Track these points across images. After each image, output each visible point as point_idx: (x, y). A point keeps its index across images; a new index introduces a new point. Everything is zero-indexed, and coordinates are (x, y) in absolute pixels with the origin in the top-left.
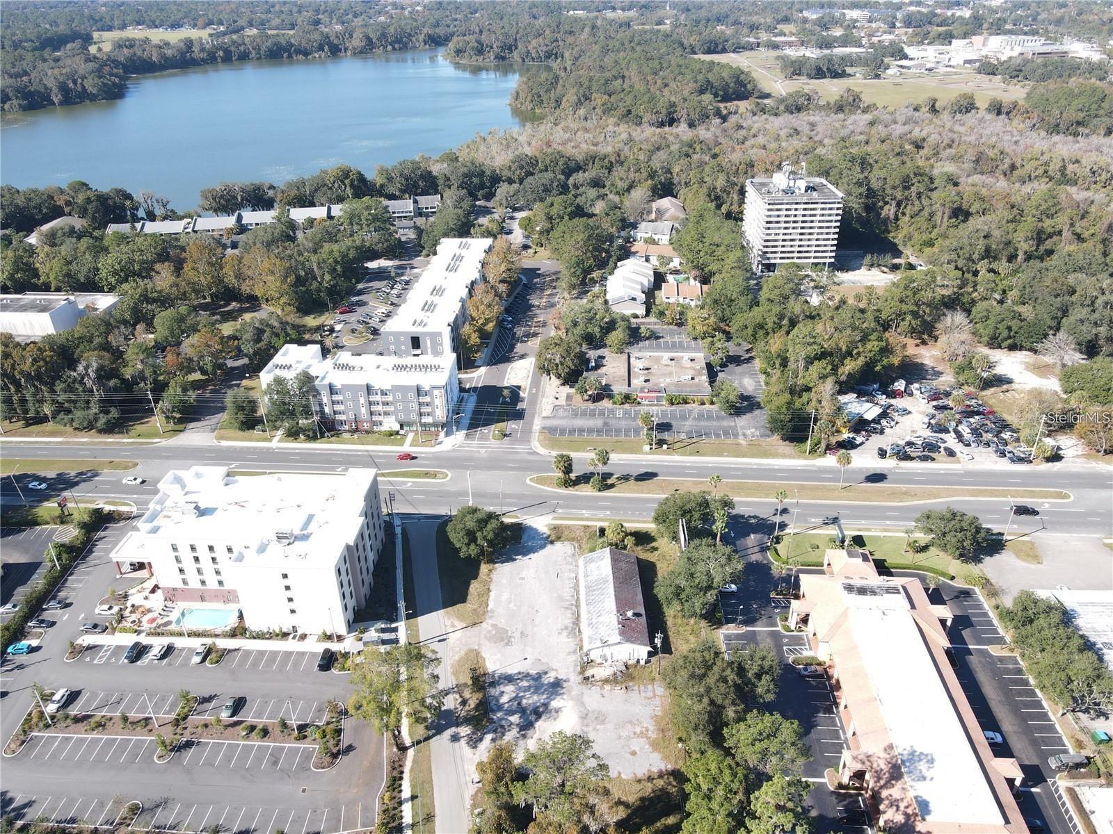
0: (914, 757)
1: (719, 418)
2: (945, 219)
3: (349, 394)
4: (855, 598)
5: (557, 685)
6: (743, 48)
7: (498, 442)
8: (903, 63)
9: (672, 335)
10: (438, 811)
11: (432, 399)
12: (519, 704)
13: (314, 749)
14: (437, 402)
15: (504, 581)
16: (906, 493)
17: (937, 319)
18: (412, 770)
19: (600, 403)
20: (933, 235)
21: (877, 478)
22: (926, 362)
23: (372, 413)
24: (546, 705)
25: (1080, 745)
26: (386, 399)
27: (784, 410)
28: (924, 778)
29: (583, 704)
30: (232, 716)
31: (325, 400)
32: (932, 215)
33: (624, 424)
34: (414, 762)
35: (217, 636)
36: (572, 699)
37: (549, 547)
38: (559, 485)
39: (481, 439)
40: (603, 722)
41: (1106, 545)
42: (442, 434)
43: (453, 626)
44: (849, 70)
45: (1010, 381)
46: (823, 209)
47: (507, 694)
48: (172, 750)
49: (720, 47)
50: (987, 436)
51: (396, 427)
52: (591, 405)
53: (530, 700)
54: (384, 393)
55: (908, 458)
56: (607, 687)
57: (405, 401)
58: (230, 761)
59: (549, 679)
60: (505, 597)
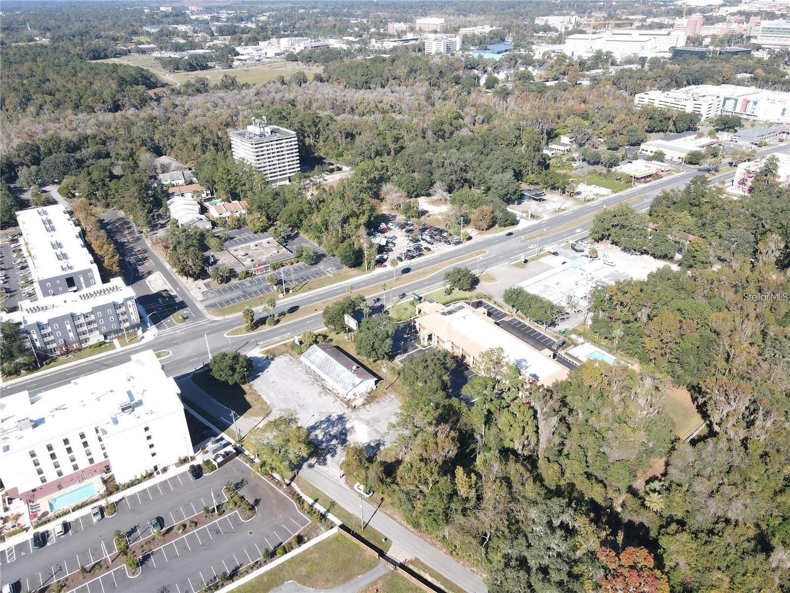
0: (519, 362)
1: (306, 268)
2: (344, 140)
3: (56, 326)
4: (448, 316)
5: (341, 418)
6: (120, 54)
7: (184, 324)
8: (239, 57)
9: (239, 235)
10: (334, 499)
11: (127, 308)
12: (330, 435)
13: (235, 513)
14: (131, 310)
15: (264, 388)
16: (424, 273)
17: (379, 189)
18: (302, 491)
19: (230, 282)
20: (340, 150)
21: (406, 270)
22: (384, 212)
23: (78, 334)
24: (344, 428)
25: (557, 338)
26: (89, 319)
27: (348, 249)
28: (527, 367)
29: (362, 419)
30: (162, 528)
31: (35, 336)
32: (335, 138)
33: (255, 288)
34: (299, 487)
35: (97, 500)
36: (355, 420)
37: (273, 362)
38: (248, 331)
39: (169, 326)
40: (379, 421)
41: (512, 265)
42: (140, 332)
43: (256, 421)
44: (210, 64)
45: (427, 212)
46: (287, 142)
47: (319, 434)
48: (138, 566)
49: (102, 54)
50: (437, 237)
51: (102, 338)
52: (224, 285)
53: (334, 431)
54: (86, 316)
55: (413, 257)
56: (367, 406)
57: (105, 316)
58: (186, 548)
59: (334, 417)
60: (272, 395)
